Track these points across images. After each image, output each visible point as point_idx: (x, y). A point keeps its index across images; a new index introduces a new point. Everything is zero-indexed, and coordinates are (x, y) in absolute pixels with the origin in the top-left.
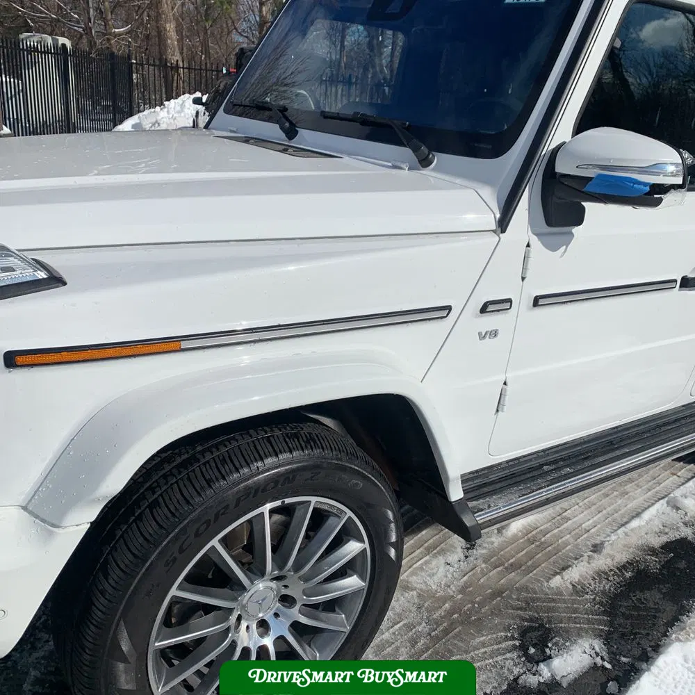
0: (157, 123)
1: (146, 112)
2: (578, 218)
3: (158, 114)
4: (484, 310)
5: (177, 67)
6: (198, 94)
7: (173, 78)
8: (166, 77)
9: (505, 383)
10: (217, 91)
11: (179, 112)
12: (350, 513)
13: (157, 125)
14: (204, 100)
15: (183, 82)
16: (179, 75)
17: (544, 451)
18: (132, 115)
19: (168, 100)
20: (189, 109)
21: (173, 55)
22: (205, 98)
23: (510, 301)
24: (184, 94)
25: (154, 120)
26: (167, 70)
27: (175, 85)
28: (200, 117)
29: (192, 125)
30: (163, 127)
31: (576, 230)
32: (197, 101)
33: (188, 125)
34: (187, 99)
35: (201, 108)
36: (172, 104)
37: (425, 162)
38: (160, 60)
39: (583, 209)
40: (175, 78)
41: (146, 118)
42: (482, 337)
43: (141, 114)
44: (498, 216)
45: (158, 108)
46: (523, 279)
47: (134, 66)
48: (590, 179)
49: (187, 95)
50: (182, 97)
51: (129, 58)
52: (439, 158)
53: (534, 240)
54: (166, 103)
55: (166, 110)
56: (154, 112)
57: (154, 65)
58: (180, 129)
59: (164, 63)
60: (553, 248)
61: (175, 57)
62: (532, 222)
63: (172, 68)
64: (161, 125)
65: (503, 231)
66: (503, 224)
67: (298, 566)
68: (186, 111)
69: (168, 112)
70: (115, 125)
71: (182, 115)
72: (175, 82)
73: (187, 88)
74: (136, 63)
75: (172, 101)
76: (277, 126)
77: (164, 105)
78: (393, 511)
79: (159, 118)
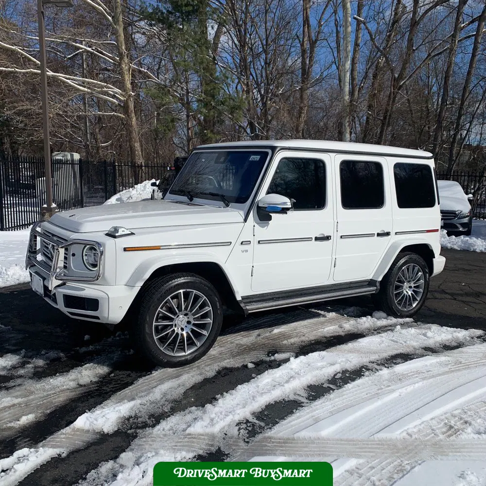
0: (131, 197)
1: (124, 191)
2: (270, 218)
3: (131, 193)
4: (242, 244)
5: (141, 166)
6: (153, 181)
7: (139, 172)
8: (135, 172)
9: (253, 267)
10: (164, 178)
11: (143, 191)
12: (205, 297)
13: (130, 198)
14: (157, 184)
15: (145, 174)
16: (142, 170)
17: (273, 293)
18: (115, 193)
19: (137, 184)
20: (148, 188)
21: (139, 159)
22: (158, 182)
23: (250, 241)
24: (145, 180)
25: (129, 196)
26: (135, 167)
27: (140, 175)
28: (155, 193)
29: (150, 197)
30: (134, 199)
31: (270, 222)
32: (153, 184)
33: (148, 198)
34: (148, 183)
35: (156, 188)
36: (139, 186)
37: (227, 206)
38: (132, 163)
39: (271, 216)
40: (140, 172)
41: (124, 194)
42: (243, 252)
43: (121, 193)
44: (244, 218)
45: (131, 189)
46: (254, 235)
47: (117, 167)
48: (266, 207)
49: (147, 181)
50: (145, 182)
51: (114, 163)
52: (231, 204)
53: (256, 224)
54: (136, 186)
55: (135, 190)
56: (129, 191)
57: (128, 166)
58: (144, 200)
59: (133, 163)
60: (263, 227)
61: (140, 160)
62: (254, 220)
63: (138, 166)
64: (133, 198)
65: (246, 222)
66: (245, 220)
67: (191, 311)
68: (147, 190)
69: (137, 191)
70: (106, 200)
71: (145, 192)
72: (140, 174)
73: (147, 177)
74: (118, 165)
75: (139, 184)
76: (186, 197)
77: (134, 187)
78: (217, 297)
79: (131, 194)
